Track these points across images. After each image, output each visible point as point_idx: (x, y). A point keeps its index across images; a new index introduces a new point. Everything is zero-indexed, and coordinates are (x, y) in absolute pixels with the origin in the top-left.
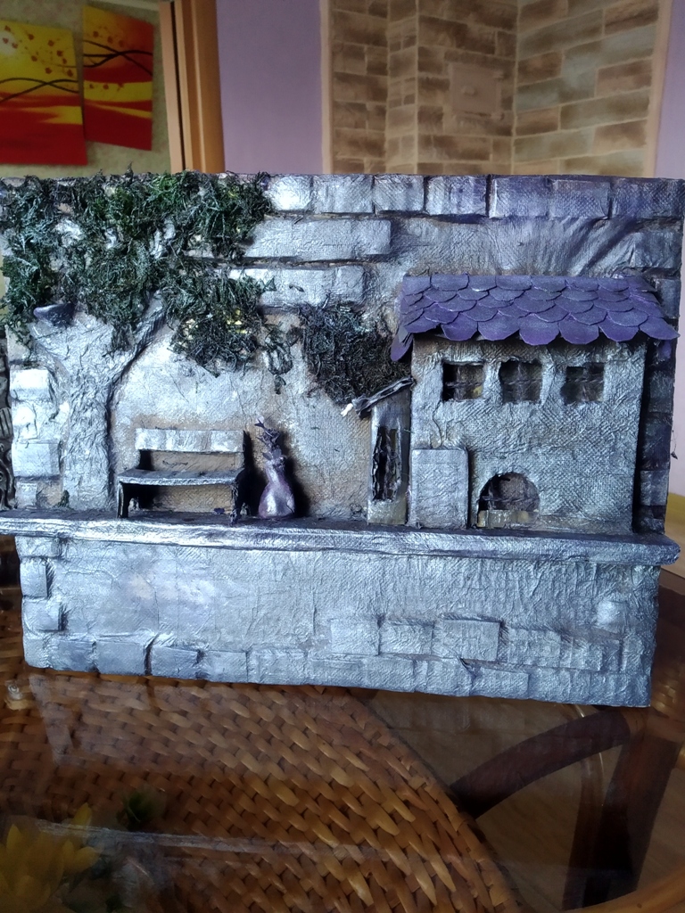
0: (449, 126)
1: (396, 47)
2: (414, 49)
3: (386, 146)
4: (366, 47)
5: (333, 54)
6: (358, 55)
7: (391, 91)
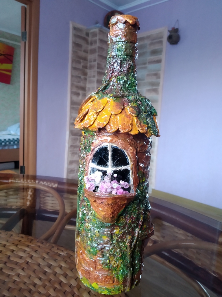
1: (91, 62)
2: (96, 63)
3: (87, 89)
4: (82, 61)
5: (72, 62)
6: (80, 63)
7: (89, 74)
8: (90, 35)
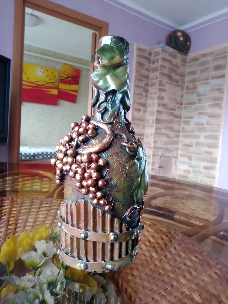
0: (165, 101)
1: (152, 79)
2: (158, 80)
3: (147, 105)
4: (144, 79)
5: (135, 80)
6: (142, 81)
7: (150, 91)
8: (153, 55)
